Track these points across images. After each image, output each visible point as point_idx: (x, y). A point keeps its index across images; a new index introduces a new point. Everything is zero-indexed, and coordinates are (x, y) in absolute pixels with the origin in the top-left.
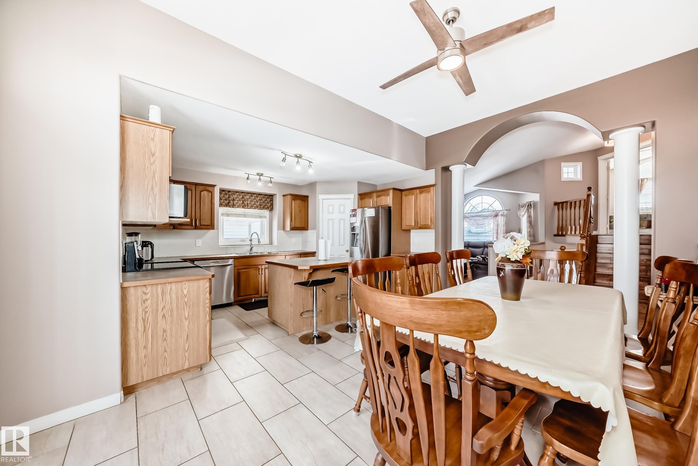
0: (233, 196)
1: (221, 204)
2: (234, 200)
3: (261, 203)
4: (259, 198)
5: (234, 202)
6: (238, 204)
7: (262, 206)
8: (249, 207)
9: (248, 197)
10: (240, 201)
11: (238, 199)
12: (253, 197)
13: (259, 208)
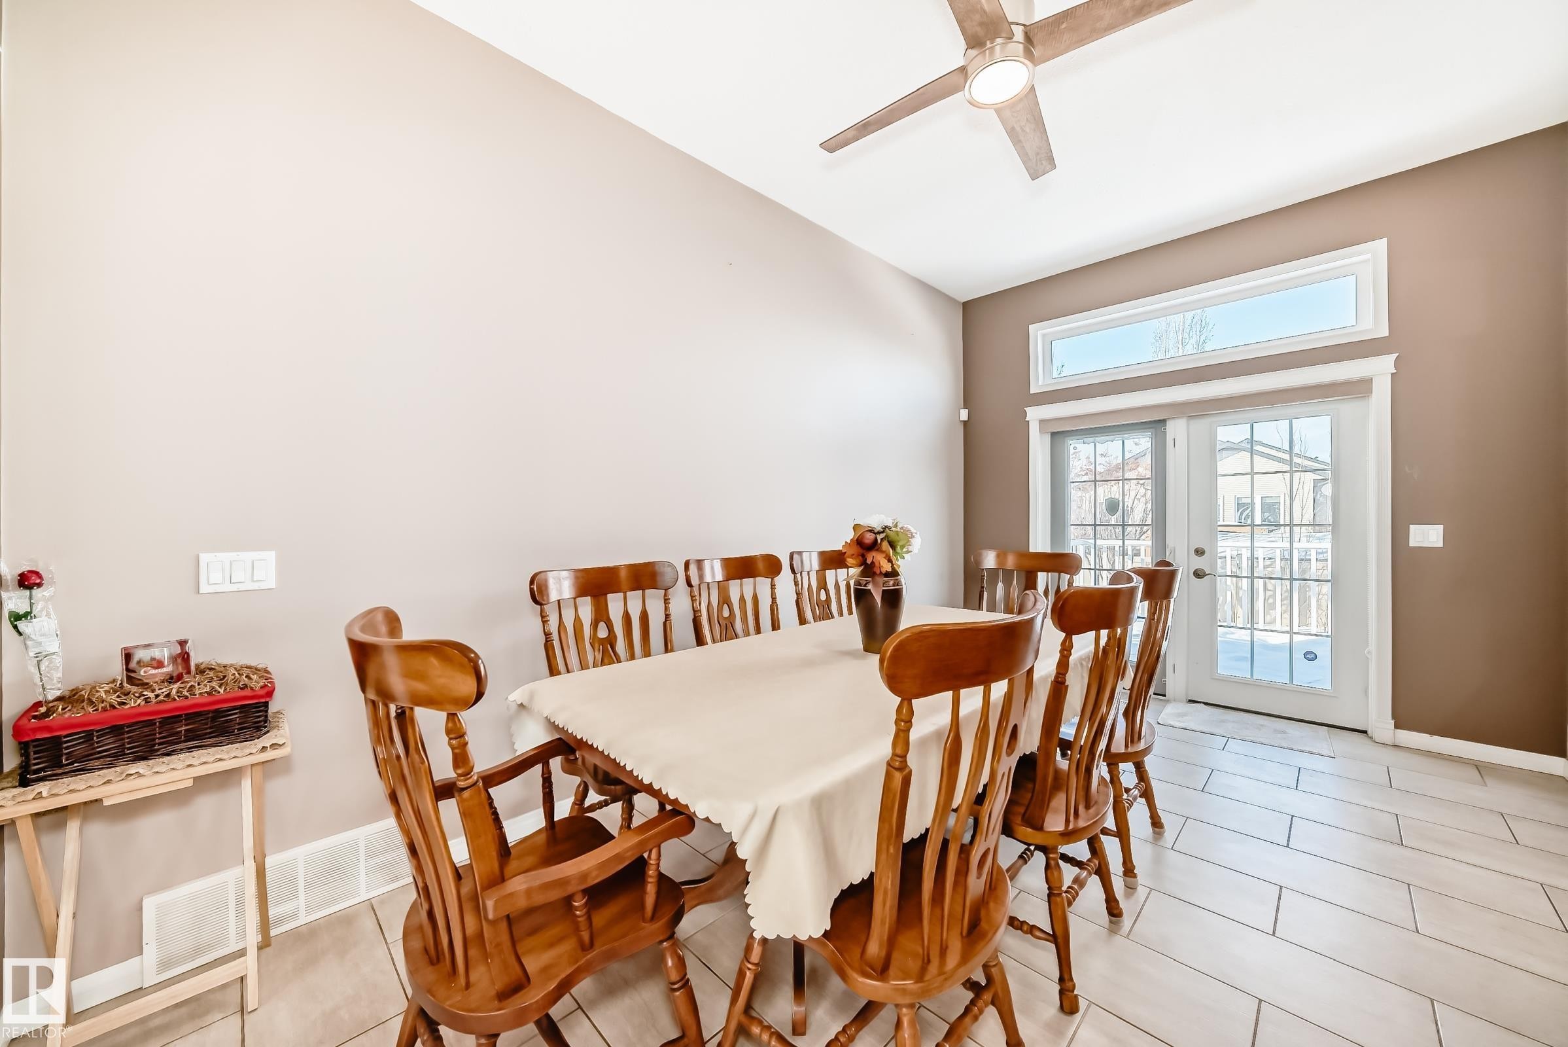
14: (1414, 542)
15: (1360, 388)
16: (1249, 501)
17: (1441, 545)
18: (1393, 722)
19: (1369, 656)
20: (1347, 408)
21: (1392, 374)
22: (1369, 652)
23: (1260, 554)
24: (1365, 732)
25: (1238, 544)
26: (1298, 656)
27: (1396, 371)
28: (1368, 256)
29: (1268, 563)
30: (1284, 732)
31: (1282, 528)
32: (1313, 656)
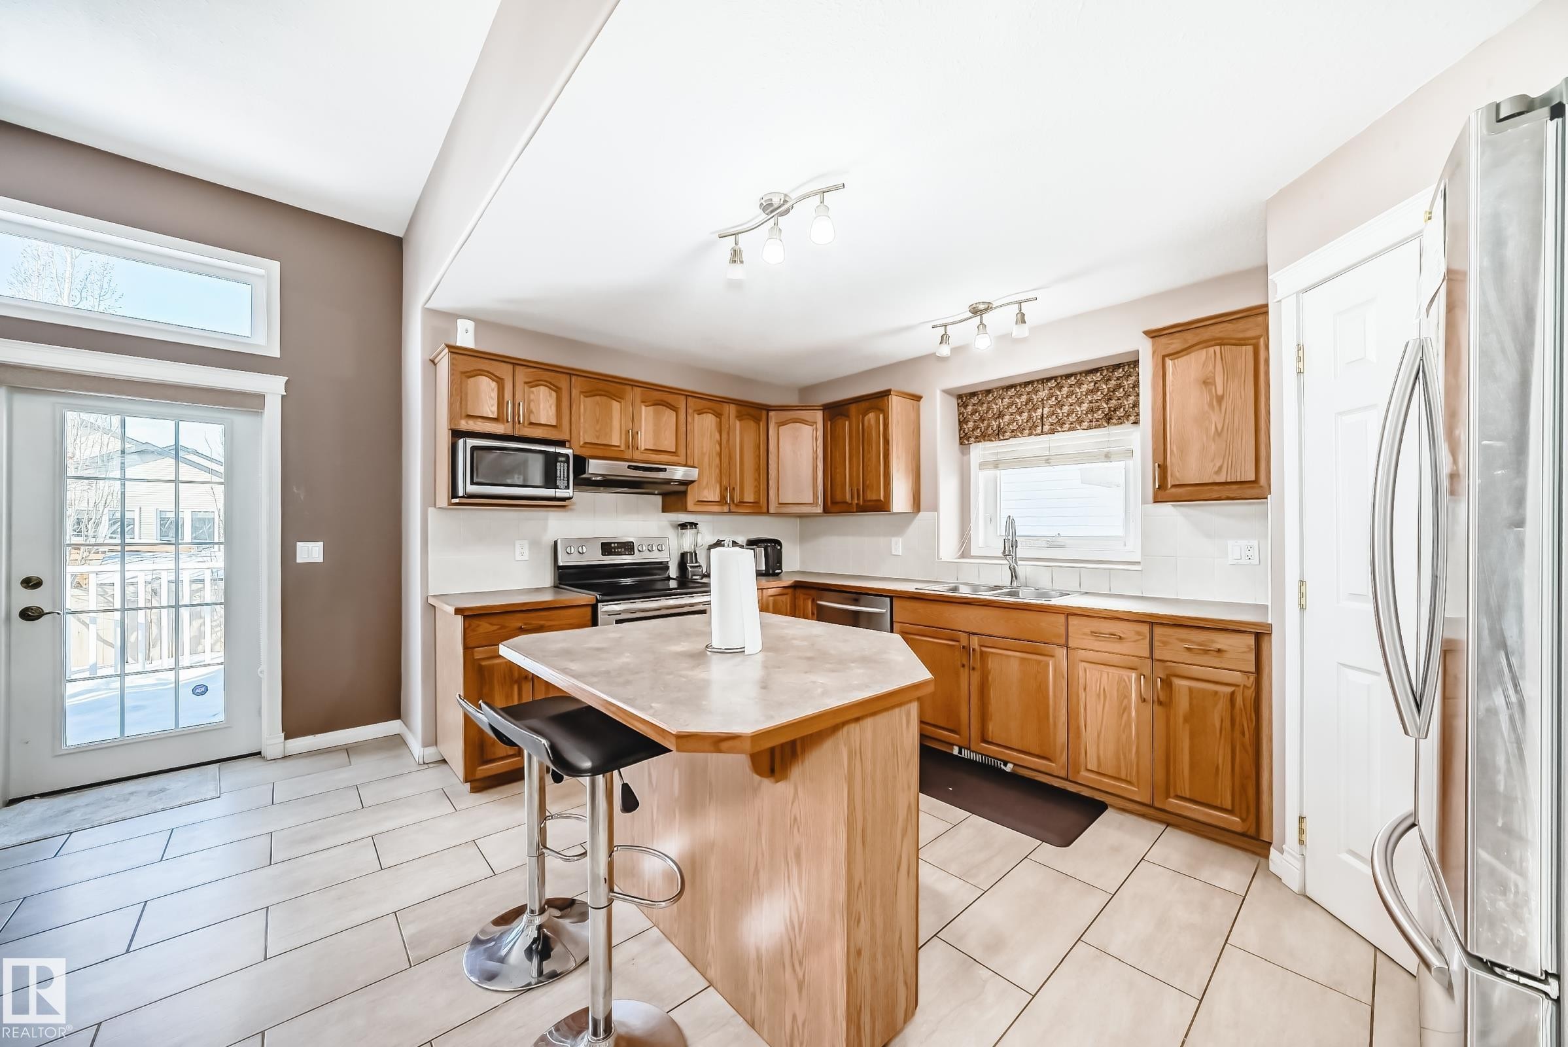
0: (997, 404)
1: (966, 434)
2: (1001, 415)
3: (1094, 405)
4: (1084, 388)
5: (1001, 421)
6: (1014, 426)
7: (1099, 415)
8: (1046, 428)
9: (1043, 394)
10: (1021, 414)
11: (1013, 409)
12: (1065, 390)
13: (1085, 424)
14: (300, 559)
15: (252, 402)
16: (172, 515)
17: (321, 560)
18: (283, 734)
19: (261, 675)
20: (242, 421)
21: (283, 396)
22: (261, 672)
23: (185, 577)
24: (259, 753)
25: (155, 567)
26: (186, 693)
27: (285, 394)
28: (262, 272)
29: (195, 586)
30: (162, 790)
31: (216, 546)
32: (203, 689)
